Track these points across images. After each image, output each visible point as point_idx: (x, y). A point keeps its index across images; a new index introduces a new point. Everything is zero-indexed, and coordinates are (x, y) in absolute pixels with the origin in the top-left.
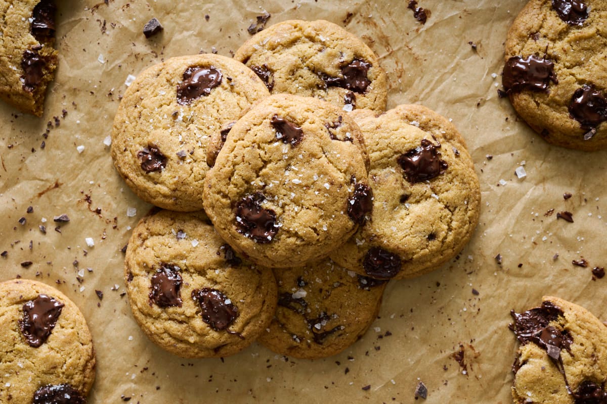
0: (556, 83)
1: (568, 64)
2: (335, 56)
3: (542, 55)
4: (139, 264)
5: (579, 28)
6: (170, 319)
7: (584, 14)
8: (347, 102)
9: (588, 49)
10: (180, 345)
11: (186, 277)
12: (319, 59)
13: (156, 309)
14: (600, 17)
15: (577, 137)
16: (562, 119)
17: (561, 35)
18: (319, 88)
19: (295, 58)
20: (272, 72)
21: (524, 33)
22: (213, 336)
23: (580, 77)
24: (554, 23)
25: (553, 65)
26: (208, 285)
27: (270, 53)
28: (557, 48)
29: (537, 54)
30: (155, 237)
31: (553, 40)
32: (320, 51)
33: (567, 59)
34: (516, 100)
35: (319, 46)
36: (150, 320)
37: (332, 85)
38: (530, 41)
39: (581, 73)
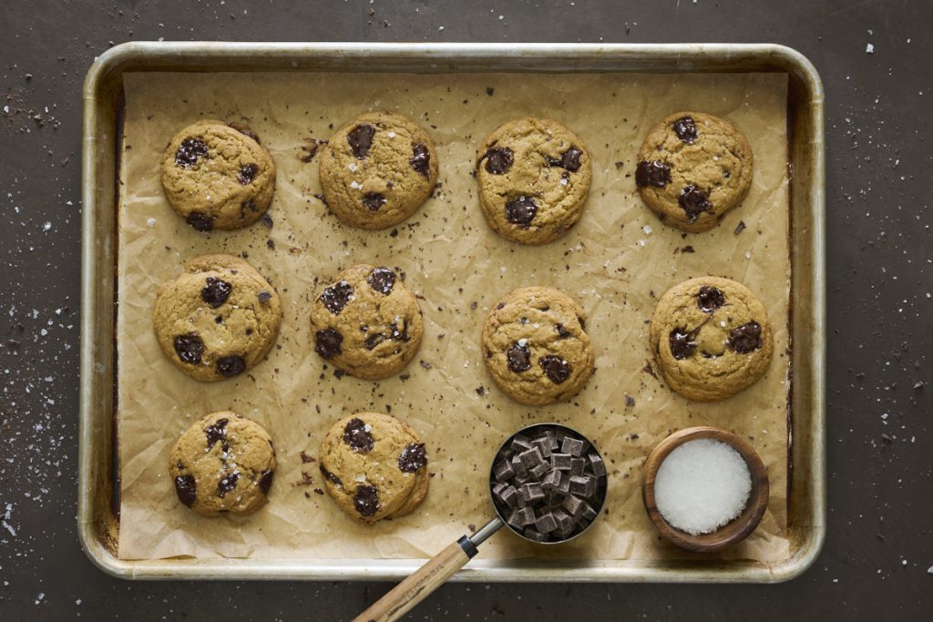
0: (671, 182)
1: (680, 169)
2: (557, 145)
3: (663, 161)
4: (496, 345)
5: (690, 145)
6: (524, 380)
7: (694, 135)
8: (564, 178)
9: (695, 160)
10: (533, 397)
11: (533, 351)
12: (546, 146)
13: (513, 375)
14: (705, 138)
15: (684, 221)
16: (674, 208)
17: (677, 149)
18: (545, 166)
19: (529, 144)
20: (513, 152)
21: (653, 145)
22: (555, 389)
23: (688, 179)
24: (673, 140)
25: (669, 170)
26: (549, 353)
27: (512, 139)
28: (673, 158)
29: (660, 161)
30: (506, 326)
31: (672, 152)
32: (547, 140)
33: (679, 166)
34: (644, 192)
35: (547, 137)
36: (509, 383)
37: (554, 165)
38: (656, 151)
39: (689, 177)
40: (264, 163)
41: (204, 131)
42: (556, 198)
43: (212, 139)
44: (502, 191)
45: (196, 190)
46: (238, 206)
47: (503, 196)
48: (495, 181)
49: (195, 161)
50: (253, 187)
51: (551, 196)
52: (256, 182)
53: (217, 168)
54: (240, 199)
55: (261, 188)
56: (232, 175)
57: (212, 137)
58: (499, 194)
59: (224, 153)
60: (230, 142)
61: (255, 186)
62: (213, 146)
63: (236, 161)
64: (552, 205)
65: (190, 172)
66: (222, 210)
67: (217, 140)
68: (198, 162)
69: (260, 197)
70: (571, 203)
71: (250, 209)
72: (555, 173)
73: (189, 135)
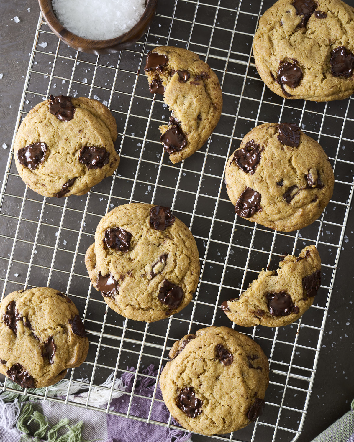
2: (288, 17)
12: (287, 27)
18: (305, 33)
19: (281, 42)
20: (286, 58)
27: (273, 57)
32: (281, 25)
35: (278, 25)
37: (306, 23)
40: (216, 337)
41: (173, 386)
42: (339, 28)
43: (183, 379)
44: (322, 76)
45: (227, 407)
46: (251, 371)
47: (325, 77)
48: (309, 82)
49: (199, 401)
50: (237, 354)
51: (335, 33)
52: (232, 350)
53: (210, 383)
54: (246, 368)
55: (239, 345)
56: (221, 370)
57: (180, 379)
58: (322, 80)
59: (199, 373)
60: (189, 365)
61: (236, 351)
62: (189, 381)
63: (209, 363)
64: (345, 33)
65: (208, 408)
66: (252, 388)
67: (184, 375)
68: (200, 398)
69: (248, 348)
70: (347, 15)
71: (256, 361)
72: (314, 23)
73: (172, 400)
